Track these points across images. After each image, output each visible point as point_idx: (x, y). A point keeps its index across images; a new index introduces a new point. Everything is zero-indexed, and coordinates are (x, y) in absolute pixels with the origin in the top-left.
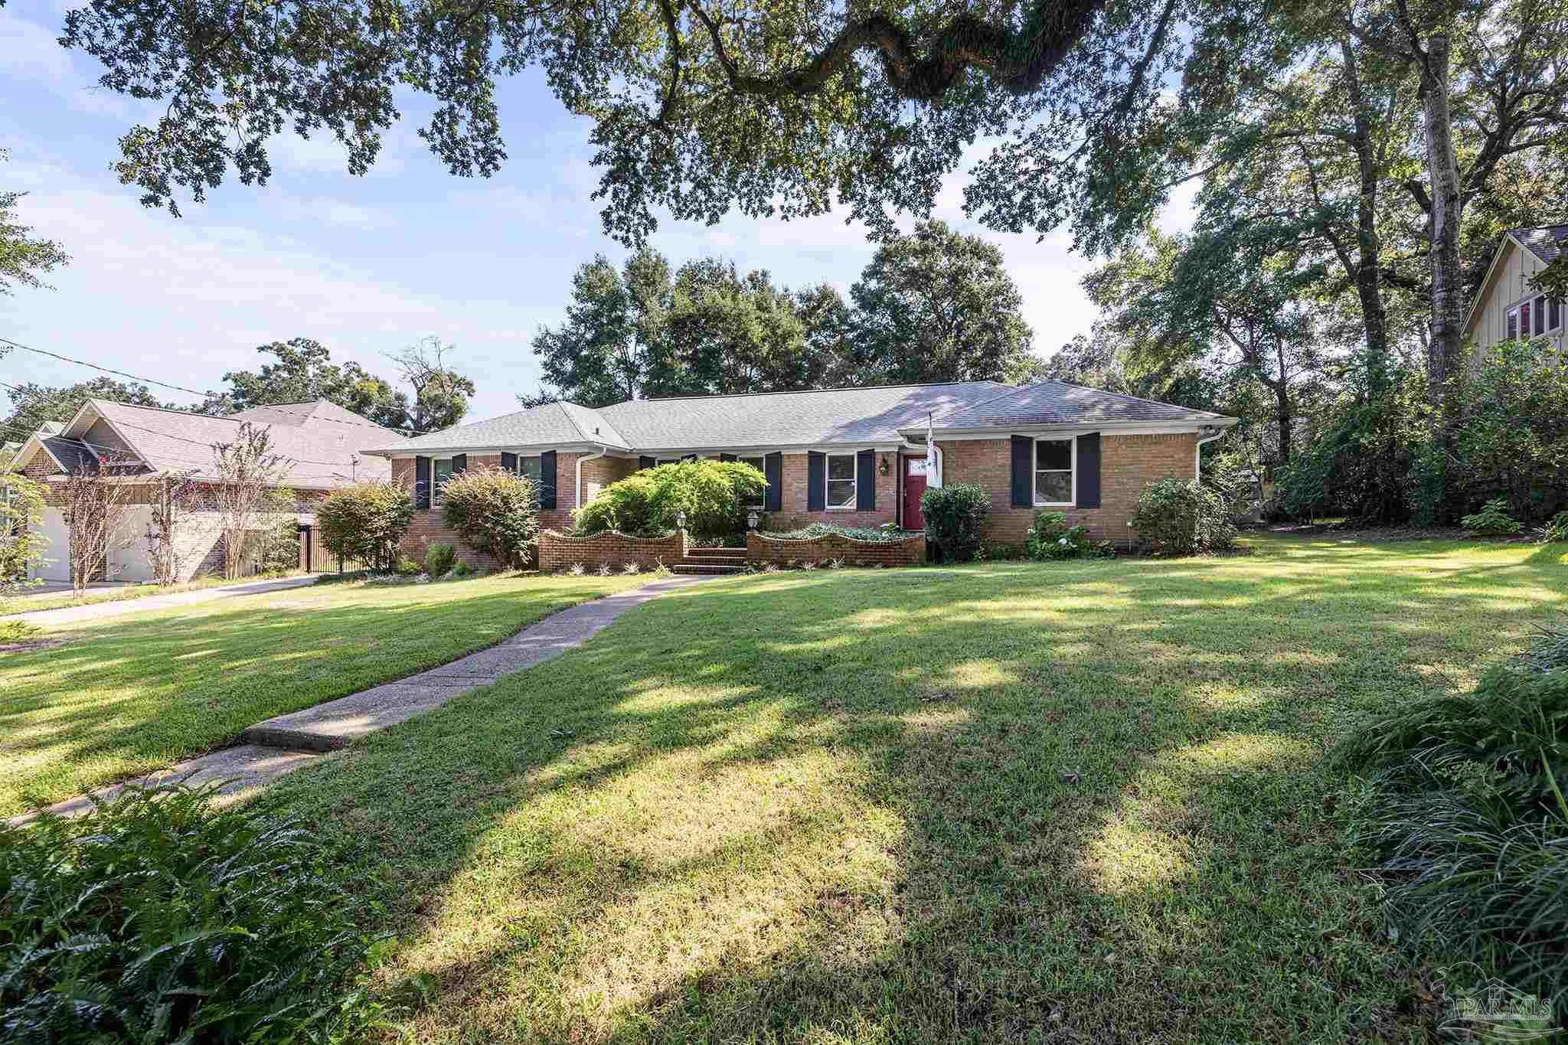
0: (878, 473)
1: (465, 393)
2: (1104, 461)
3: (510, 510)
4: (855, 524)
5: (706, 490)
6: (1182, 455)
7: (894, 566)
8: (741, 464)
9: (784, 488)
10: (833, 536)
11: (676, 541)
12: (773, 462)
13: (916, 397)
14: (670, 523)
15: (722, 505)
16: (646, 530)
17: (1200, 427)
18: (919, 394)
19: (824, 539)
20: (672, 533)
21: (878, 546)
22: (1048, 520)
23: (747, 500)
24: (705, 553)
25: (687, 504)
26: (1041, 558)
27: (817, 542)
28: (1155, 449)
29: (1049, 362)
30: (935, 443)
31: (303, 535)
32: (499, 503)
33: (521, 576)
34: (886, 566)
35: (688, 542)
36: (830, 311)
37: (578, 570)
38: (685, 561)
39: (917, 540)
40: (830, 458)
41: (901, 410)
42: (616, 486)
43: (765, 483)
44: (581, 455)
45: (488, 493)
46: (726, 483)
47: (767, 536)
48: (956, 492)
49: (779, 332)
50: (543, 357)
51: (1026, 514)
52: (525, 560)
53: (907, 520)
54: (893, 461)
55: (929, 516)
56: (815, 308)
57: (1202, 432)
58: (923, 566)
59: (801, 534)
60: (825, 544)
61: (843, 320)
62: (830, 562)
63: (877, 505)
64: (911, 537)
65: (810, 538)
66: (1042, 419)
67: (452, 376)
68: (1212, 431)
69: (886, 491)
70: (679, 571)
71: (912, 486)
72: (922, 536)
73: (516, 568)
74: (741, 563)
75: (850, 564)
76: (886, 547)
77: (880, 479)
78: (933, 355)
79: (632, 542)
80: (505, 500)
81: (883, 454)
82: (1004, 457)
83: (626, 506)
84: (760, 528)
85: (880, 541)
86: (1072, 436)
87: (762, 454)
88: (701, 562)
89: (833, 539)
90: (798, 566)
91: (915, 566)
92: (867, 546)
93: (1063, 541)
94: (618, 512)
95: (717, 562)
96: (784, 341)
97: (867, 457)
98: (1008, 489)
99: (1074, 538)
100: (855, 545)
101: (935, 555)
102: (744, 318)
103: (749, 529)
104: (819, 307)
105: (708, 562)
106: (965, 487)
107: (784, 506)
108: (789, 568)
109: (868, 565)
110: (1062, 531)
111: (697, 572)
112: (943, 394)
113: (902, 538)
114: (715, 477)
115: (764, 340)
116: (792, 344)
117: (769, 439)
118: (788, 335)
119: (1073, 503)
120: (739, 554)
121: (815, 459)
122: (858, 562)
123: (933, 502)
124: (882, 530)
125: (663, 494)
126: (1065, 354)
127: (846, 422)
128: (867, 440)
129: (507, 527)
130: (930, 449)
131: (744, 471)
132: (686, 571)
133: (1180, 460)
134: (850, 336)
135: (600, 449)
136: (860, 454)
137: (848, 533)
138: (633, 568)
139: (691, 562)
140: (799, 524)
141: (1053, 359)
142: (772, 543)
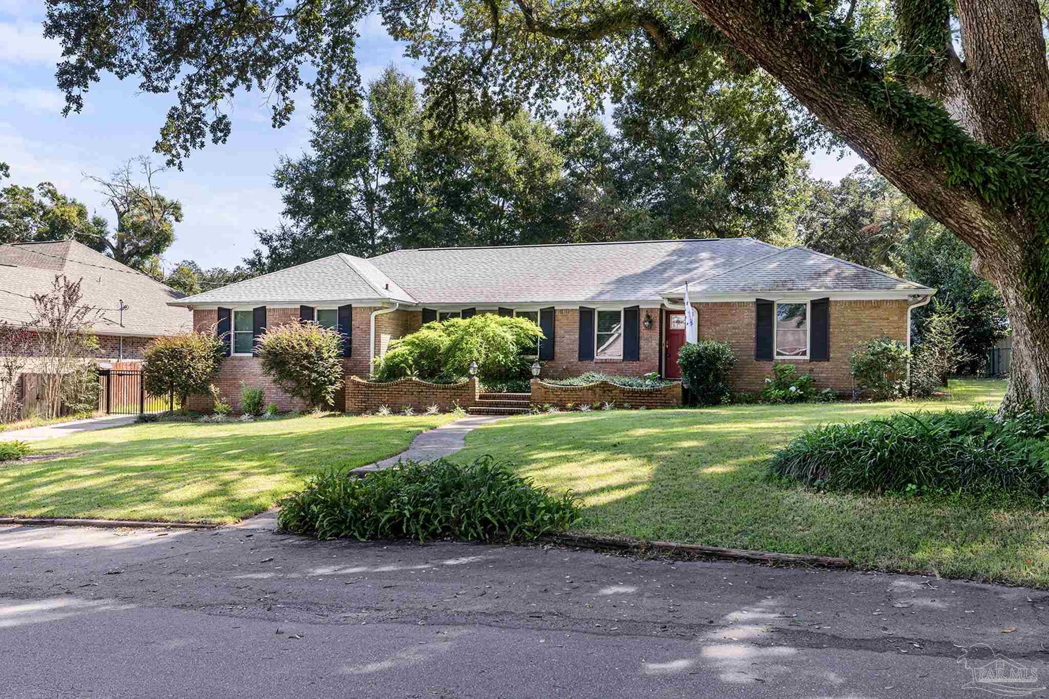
0: (642, 327)
1: (172, 218)
2: (832, 322)
3: (322, 360)
4: (623, 373)
5: (493, 344)
6: (896, 318)
7: (656, 407)
8: (521, 319)
9: (557, 339)
10: (604, 383)
11: (470, 387)
12: (548, 316)
13: (680, 253)
14: (462, 371)
15: (506, 356)
16: (441, 377)
17: (910, 296)
18: (680, 250)
19: (597, 386)
20: (464, 380)
21: (642, 392)
22: (783, 371)
23: (526, 350)
24: (494, 398)
25: (476, 354)
26: (775, 402)
27: (590, 388)
28: (875, 313)
29: (839, 185)
30: (692, 304)
31: (103, 379)
32: (313, 353)
33: (329, 416)
34: (649, 408)
35: (480, 388)
36: (591, 139)
37: (384, 411)
38: (476, 404)
39: (675, 386)
40: (599, 312)
41: (664, 266)
42: (409, 337)
43: (541, 335)
44: (375, 309)
45: (303, 344)
46: (509, 337)
47: (547, 383)
48: (706, 348)
49: (537, 165)
50: (285, 191)
51: (767, 366)
52: (331, 402)
53: (668, 370)
54: (656, 317)
55: (685, 368)
56: (573, 136)
57: (911, 299)
58: (680, 408)
59: (578, 382)
60: (597, 390)
61: (605, 149)
62: (603, 405)
63: (642, 356)
64: (669, 384)
65: (584, 385)
66: (782, 285)
67: (159, 200)
68: (920, 299)
69: (650, 343)
70: (473, 412)
71: (673, 338)
72: (679, 384)
73: (323, 410)
74: (527, 406)
75: (619, 406)
76: (649, 393)
77: (644, 333)
78: (701, 192)
79: (429, 387)
80: (318, 350)
81: (647, 310)
82: (749, 318)
83: (421, 356)
84: (541, 377)
85: (644, 388)
86: (807, 300)
87: (537, 309)
88: (491, 405)
89: (604, 386)
90: (575, 408)
91: (673, 408)
92: (634, 392)
93: (793, 389)
94: (414, 361)
95: (505, 405)
96: (543, 174)
97: (633, 313)
98: (753, 344)
99: (801, 386)
100: (623, 391)
101: (690, 399)
102: (499, 150)
103: (532, 377)
104: (579, 135)
105: (497, 405)
106: (714, 344)
107: (557, 356)
108: (567, 410)
109: (634, 407)
110: (794, 379)
111: (488, 413)
112: (703, 251)
113: (663, 385)
114: (499, 330)
115: (519, 173)
116: (551, 178)
117: (544, 296)
118: (547, 168)
119: (807, 357)
120: (524, 398)
121: (586, 314)
122: (626, 405)
123: (688, 356)
124: (645, 378)
125: (455, 347)
126: (857, 176)
127: (614, 278)
128: (632, 298)
129: (321, 374)
130: (688, 308)
131: (524, 326)
132: (480, 413)
133: (894, 322)
134: (614, 166)
135: (393, 304)
136: (626, 311)
137: (617, 381)
138: (434, 409)
139: (482, 404)
140: (574, 373)
141: (843, 182)
142: (553, 389)
